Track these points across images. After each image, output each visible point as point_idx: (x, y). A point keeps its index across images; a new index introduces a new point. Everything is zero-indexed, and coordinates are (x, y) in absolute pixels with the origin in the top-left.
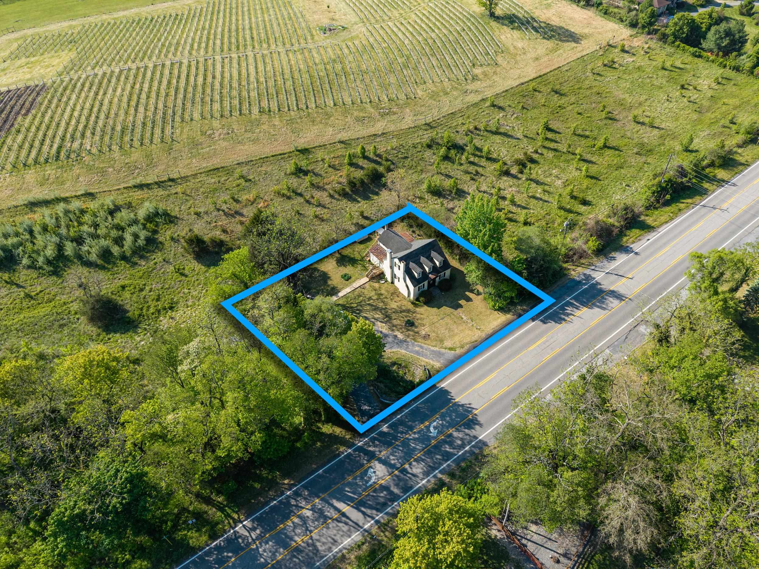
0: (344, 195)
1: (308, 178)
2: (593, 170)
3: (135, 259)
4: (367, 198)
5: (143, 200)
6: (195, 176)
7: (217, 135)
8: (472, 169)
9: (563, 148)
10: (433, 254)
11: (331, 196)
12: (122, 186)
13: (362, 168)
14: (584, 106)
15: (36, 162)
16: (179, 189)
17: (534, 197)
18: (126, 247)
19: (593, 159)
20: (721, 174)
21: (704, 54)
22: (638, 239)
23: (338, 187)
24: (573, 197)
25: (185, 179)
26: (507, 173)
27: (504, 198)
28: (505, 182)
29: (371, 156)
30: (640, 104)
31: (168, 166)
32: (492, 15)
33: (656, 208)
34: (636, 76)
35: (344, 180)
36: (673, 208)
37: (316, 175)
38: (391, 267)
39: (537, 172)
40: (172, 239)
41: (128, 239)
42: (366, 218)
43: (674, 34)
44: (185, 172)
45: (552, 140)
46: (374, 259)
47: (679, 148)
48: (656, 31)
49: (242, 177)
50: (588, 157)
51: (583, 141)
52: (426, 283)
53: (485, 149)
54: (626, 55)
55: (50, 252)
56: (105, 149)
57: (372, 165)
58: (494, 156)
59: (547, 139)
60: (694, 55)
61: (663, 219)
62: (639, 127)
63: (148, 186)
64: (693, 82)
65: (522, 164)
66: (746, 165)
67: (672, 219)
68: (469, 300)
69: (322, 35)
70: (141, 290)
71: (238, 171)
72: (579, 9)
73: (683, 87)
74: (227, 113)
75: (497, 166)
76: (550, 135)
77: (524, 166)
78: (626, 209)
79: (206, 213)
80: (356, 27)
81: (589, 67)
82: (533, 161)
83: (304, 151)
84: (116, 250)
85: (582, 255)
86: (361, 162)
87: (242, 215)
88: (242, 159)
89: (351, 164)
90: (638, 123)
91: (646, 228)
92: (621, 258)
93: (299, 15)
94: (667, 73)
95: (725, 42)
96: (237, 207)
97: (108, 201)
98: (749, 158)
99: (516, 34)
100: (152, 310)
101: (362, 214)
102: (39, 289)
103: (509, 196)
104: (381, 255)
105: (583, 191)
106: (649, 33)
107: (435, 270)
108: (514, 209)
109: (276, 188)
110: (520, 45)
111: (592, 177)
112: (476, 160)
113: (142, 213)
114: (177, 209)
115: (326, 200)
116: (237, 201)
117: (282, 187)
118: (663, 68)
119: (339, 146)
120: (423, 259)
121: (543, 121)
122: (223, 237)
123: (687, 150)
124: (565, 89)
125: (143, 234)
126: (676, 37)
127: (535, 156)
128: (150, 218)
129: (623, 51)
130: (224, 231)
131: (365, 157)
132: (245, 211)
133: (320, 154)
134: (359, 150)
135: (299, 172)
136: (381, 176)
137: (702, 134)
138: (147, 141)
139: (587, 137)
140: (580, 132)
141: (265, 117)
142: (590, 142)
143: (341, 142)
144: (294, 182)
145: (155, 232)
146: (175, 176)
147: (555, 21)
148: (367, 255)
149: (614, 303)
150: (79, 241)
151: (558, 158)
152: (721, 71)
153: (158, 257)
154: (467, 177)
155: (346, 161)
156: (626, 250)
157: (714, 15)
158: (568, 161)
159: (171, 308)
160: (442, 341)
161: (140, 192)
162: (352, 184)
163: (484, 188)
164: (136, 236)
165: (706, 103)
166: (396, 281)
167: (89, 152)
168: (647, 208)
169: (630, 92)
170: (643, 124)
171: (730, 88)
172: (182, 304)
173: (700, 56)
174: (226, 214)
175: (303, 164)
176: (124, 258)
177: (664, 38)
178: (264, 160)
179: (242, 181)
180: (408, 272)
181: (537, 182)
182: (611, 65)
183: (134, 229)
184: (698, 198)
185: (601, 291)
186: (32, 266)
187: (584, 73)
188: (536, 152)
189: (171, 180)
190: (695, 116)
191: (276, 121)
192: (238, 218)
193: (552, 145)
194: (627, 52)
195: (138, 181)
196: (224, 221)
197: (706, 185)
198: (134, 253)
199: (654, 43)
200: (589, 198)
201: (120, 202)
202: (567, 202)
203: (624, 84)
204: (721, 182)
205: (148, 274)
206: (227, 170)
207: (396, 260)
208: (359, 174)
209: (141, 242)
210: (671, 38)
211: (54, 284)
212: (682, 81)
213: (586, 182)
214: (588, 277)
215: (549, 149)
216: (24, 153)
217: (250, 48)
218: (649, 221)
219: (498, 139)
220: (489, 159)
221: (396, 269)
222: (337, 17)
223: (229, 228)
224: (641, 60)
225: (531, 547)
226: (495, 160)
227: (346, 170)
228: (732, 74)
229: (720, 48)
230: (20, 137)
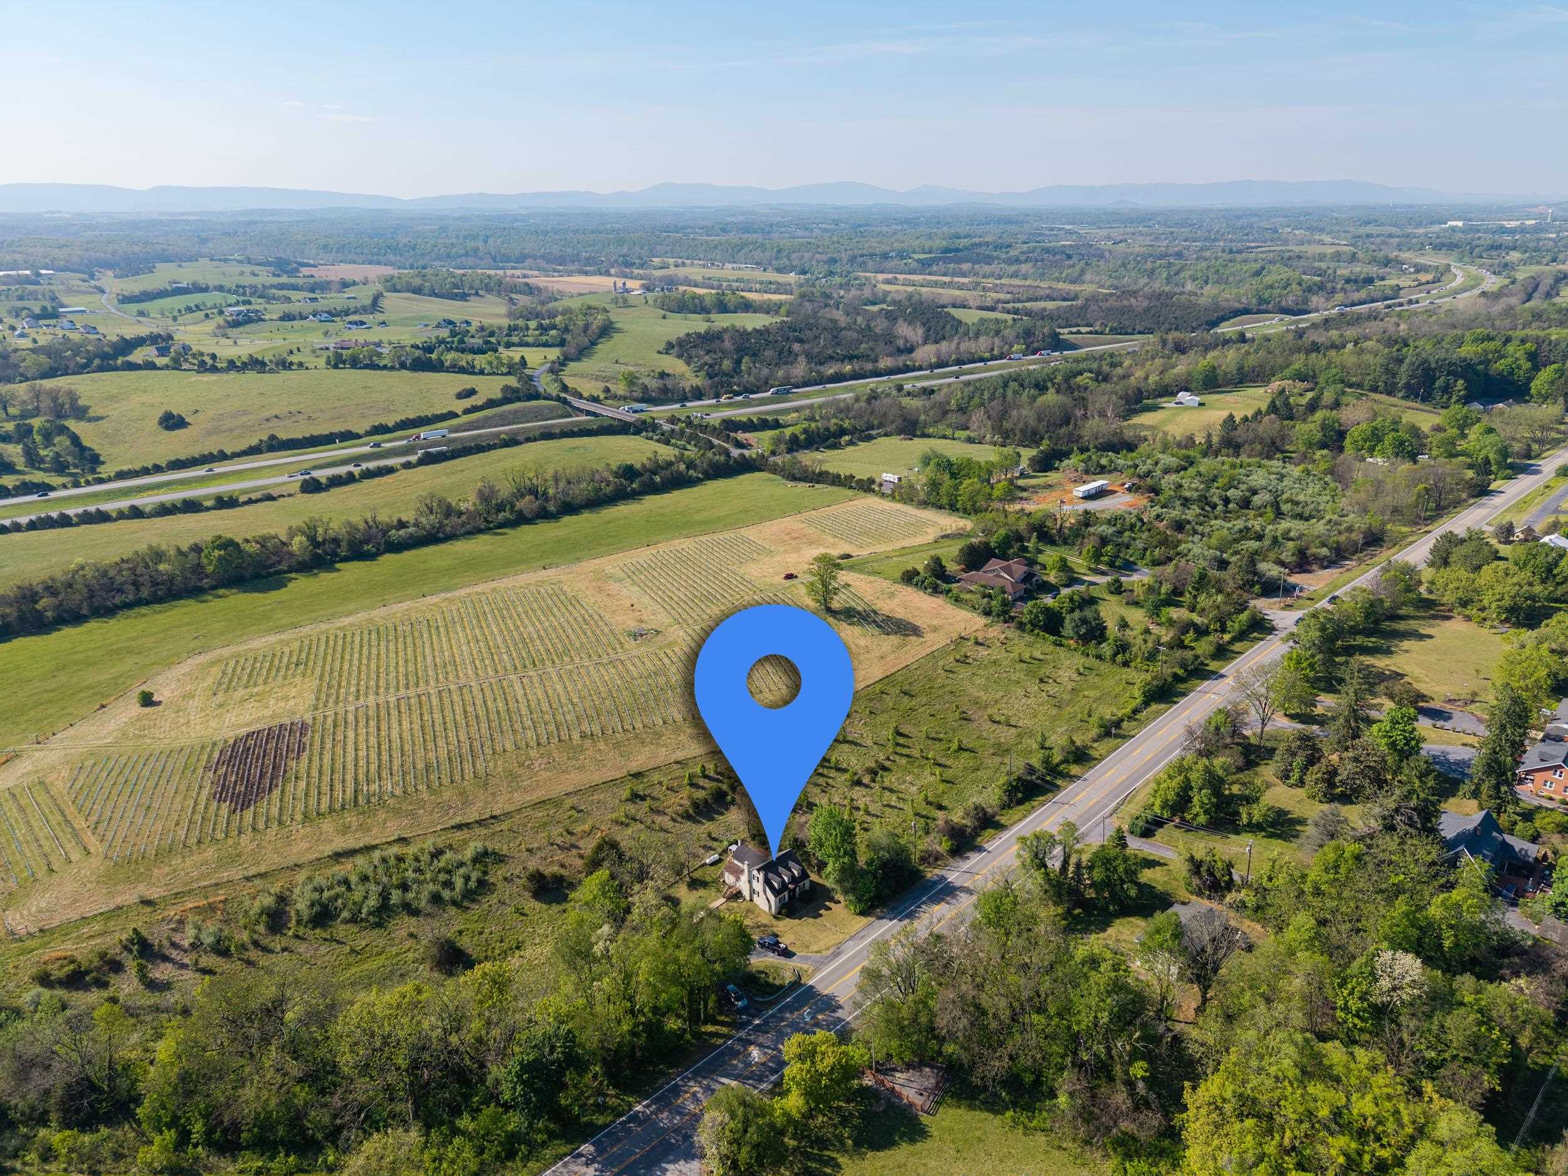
0: (688, 817)
1: (646, 804)
2: (948, 774)
3: (465, 904)
4: (711, 819)
5: (465, 842)
6: (519, 811)
7: (536, 764)
8: (821, 781)
9: (916, 753)
10: (791, 864)
11: (674, 820)
12: (439, 827)
13: (703, 788)
14: (937, 707)
15: (331, 810)
16: (505, 826)
17: (889, 806)
18: (457, 890)
19: (948, 763)
20: (1075, 769)
21: (1065, 642)
22: (993, 838)
23: (680, 810)
24: (929, 803)
25: (508, 815)
26: (859, 783)
27: (858, 809)
28: (858, 792)
29: (712, 774)
30: (996, 702)
31: (487, 803)
32: (829, 610)
33: (1010, 807)
34: (992, 671)
35: (687, 803)
36: (1027, 806)
37: (653, 799)
38: (750, 882)
39: (889, 779)
40: (505, 879)
41: (459, 883)
42: (715, 839)
43: (1030, 622)
44: (509, 808)
45: (903, 746)
46: (729, 878)
47: (1035, 746)
48: (1013, 618)
49: (573, 808)
50: (943, 761)
51: (937, 745)
52: (786, 894)
53: (833, 759)
54: (980, 648)
55: (373, 902)
56: (411, 789)
57: (714, 784)
58: (844, 766)
59: (898, 744)
60: (1055, 644)
61: (1016, 817)
62: (995, 726)
63: (468, 825)
64: (1053, 675)
65: (873, 772)
66: (1099, 760)
67: (1025, 817)
68: (829, 909)
69: (633, 642)
70: (481, 933)
71: (569, 802)
72: (926, 597)
73: (1042, 681)
74: (544, 740)
75: (847, 776)
76: (901, 740)
77: (876, 774)
78: (976, 808)
79: (539, 849)
80: (671, 630)
81: (941, 663)
82: (885, 769)
83: (637, 775)
84: (446, 894)
85: (938, 857)
86: (702, 782)
87: (577, 847)
88: (570, 789)
89: (692, 785)
90: (994, 722)
91: (1000, 827)
92: (975, 858)
93: (596, 617)
94: (1024, 666)
95: (1083, 631)
96: (573, 839)
97: (429, 844)
98: (1103, 752)
99: (857, 630)
100: (497, 952)
101: (709, 835)
102: (364, 943)
103: (862, 806)
104: (737, 873)
105: (938, 796)
106: (1005, 622)
107: (794, 879)
108: (869, 819)
109: (614, 816)
110: (862, 642)
111: (947, 782)
112: (825, 771)
113: (469, 854)
114: (505, 847)
115: (669, 824)
116: (571, 833)
117: (620, 815)
118: (1022, 661)
119: (675, 766)
120: (781, 869)
121: (892, 726)
122: (563, 872)
123: (1043, 747)
124: (915, 689)
125: (475, 876)
126: (1034, 626)
127: (887, 764)
128: (479, 859)
129: (977, 643)
130: (563, 866)
131: (705, 776)
132: (581, 844)
133: (656, 777)
134: (698, 770)
135: (635, 797)
136: (725, 794)
137: (1060, 730)
138: (457, 777)
139: (940, 740)
140: (933, 735)
141: (588, 743)
142: (944, 745)
143: (677, 762)
144: (631, 808)
145: (485, 873)
146: (497, 812)
147: (900, 614)
148: (722, 874)
149: (963, 896)
150: (404, 887)
151: (911, 763)
152: (1083, 660)
153: (493, 899)
154: (817, 790)
155: (686, 781)
156: (980, 849)
157: (1076, 597)
158: (922, 767)
159: (518, 948)
160: (807, 947)
161: (459, 833)
162: (695, 804)
163: (836, 799)
164: (467, 878)
165: (1066, 697)
166: (755, 897)
167: (393, 795)
168: (1003, 808)
169: (986, 689)
170: (999, 723)
171: (1092, 679)
172: (529, 943)
173: (1061, 645)
174: (560, 848)
175: (640, 789)
176: (454, 903)
177: (1021, 626)
178: (595, 788)
179: (573, 812)
180: (768, 882)
181: (891, 791)
182: (964, 661)
183: (462, 871)
184: (1050, 795)
185: (956, 889)
186: (354, 920)
187: (935, 670)
188: (888, 759)
189: (493, 817)
190: (1054, 712)
191: (601, 746)
192: (574, 851)
193: (904, 751)
194: (981, 644)
195: (458, 820)
196: (560, 856)
197: (1059, 782)
198: (464, 897)
199: (1012, 633)
200: (945, 803)
201: (441, 845)
202: (924, 810)
203: (978, 681)
204: (1073, 778)
205: (483, 918)
206: (556, 802)
207: (755, 872)
208: (700, 794)
209: (472, 884)
210: (1029, 626)
211: (380, 937)
212: (1041, 673)
213: (942, 787)
214: (943, 878)
215: (902, 755)
216: (313, 801)
217: (548, 663)
218: (1003, 820)
219: (846, 747)
220: (838, 769)
221: (754, 882)
222: (645, 618)
223: (567, 862)
224: (997, 653)
225: (897, 1087)
226: (845, 771)
227: (686, 792)
228: (1096, 663)
229: (1080, 637)
230: (302, 784)
